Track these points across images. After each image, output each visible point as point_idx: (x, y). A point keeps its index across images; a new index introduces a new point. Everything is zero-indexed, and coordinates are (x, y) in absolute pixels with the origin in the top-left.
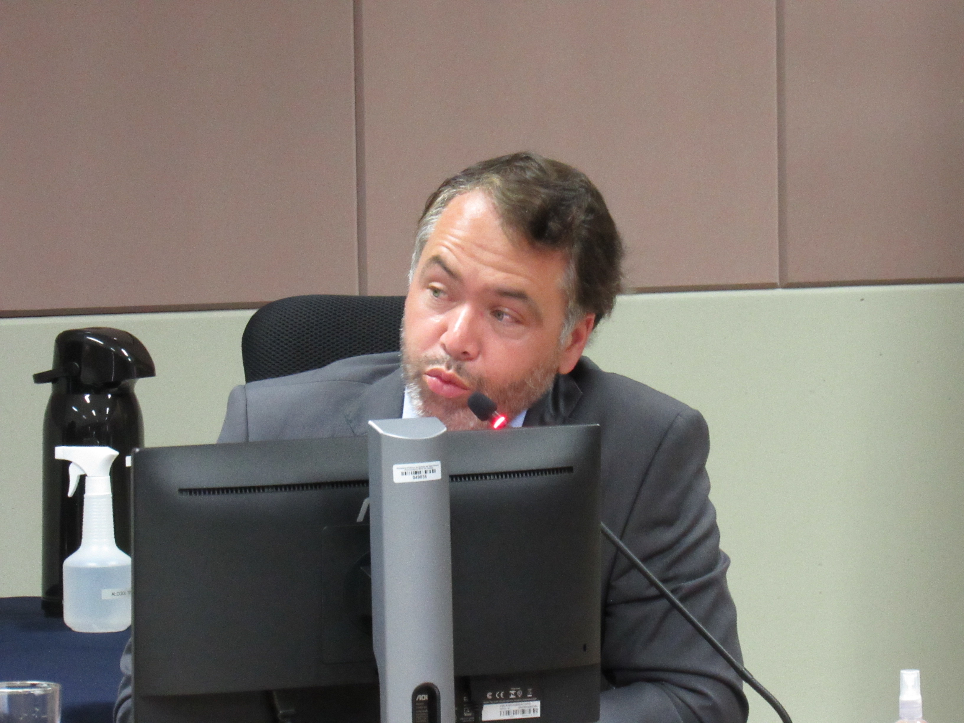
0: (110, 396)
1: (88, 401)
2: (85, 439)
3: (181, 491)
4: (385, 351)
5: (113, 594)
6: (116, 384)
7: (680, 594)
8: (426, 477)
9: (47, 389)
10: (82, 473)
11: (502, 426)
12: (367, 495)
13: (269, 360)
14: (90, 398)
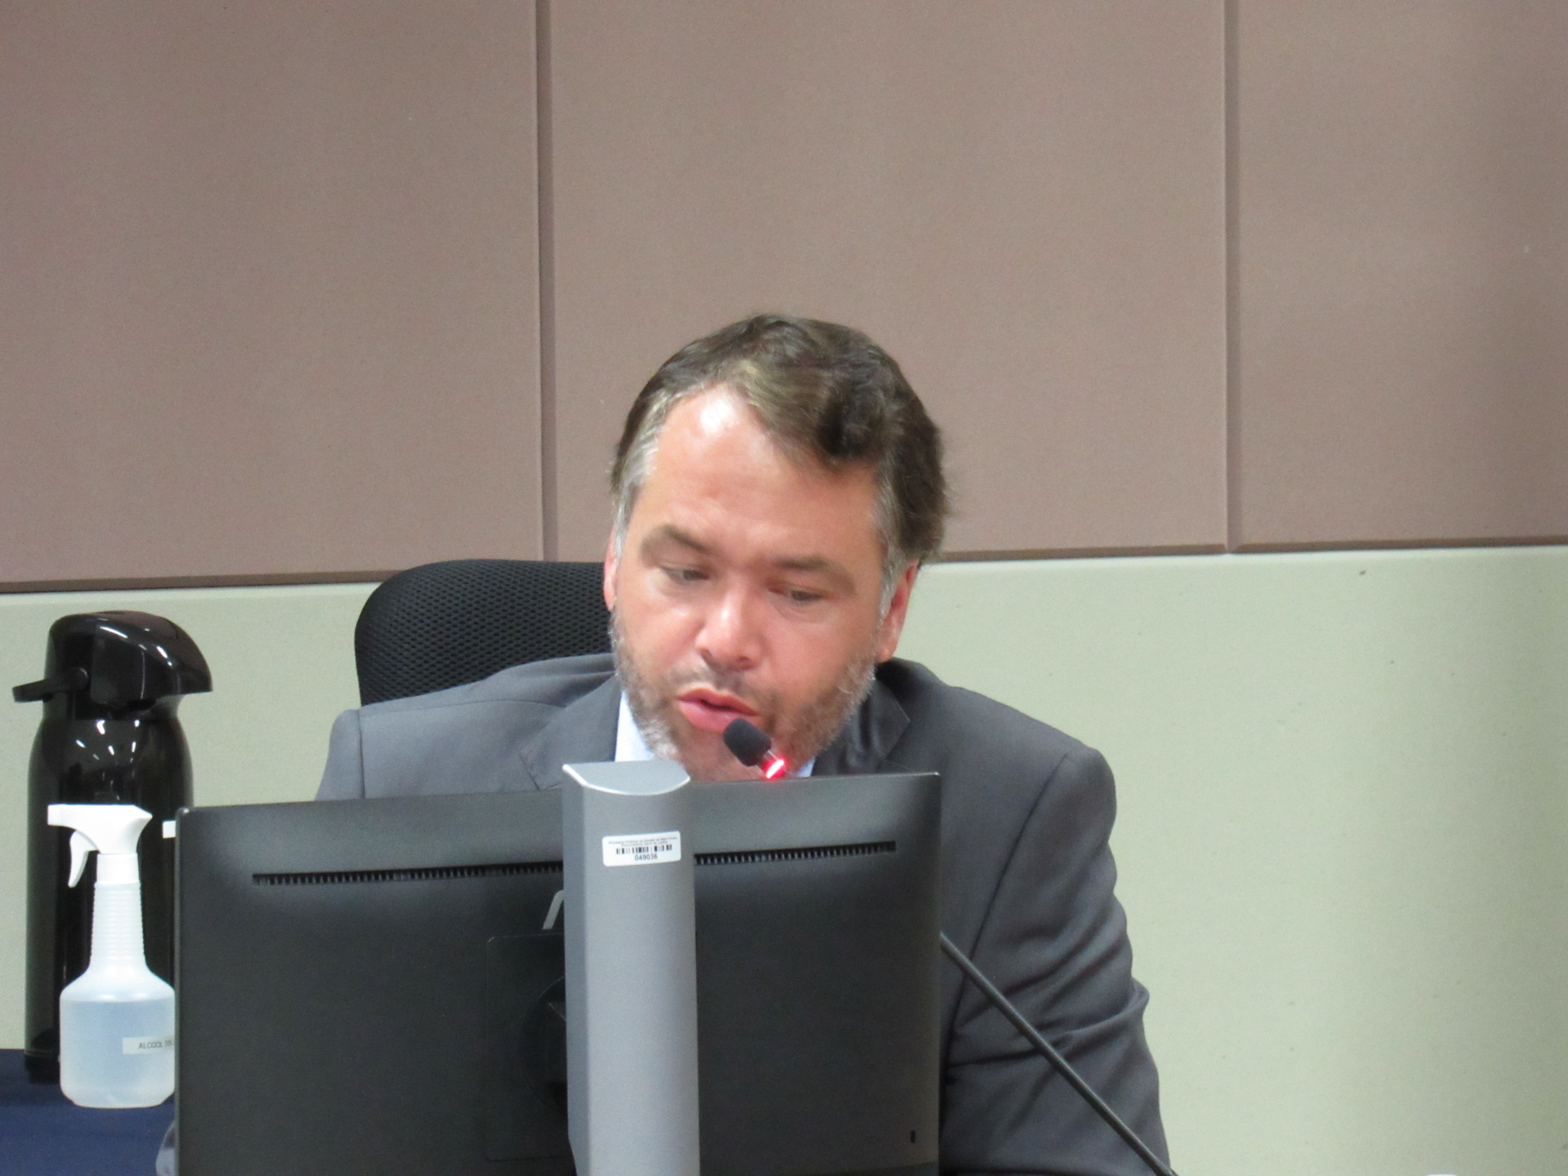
0: (137, 723)
1: (102, 731)
2: (96, 794)
3: (258, 877)
4: (588, 652)
5: (141, 1046)
6: (147, 703)
7: (1067, 1048)
8: (655, 856)
9: (35, 711)
10: (92, 849)
11: (780, 774)
12: (560, 886)
13: (399, 665)
14: (105, 726)
